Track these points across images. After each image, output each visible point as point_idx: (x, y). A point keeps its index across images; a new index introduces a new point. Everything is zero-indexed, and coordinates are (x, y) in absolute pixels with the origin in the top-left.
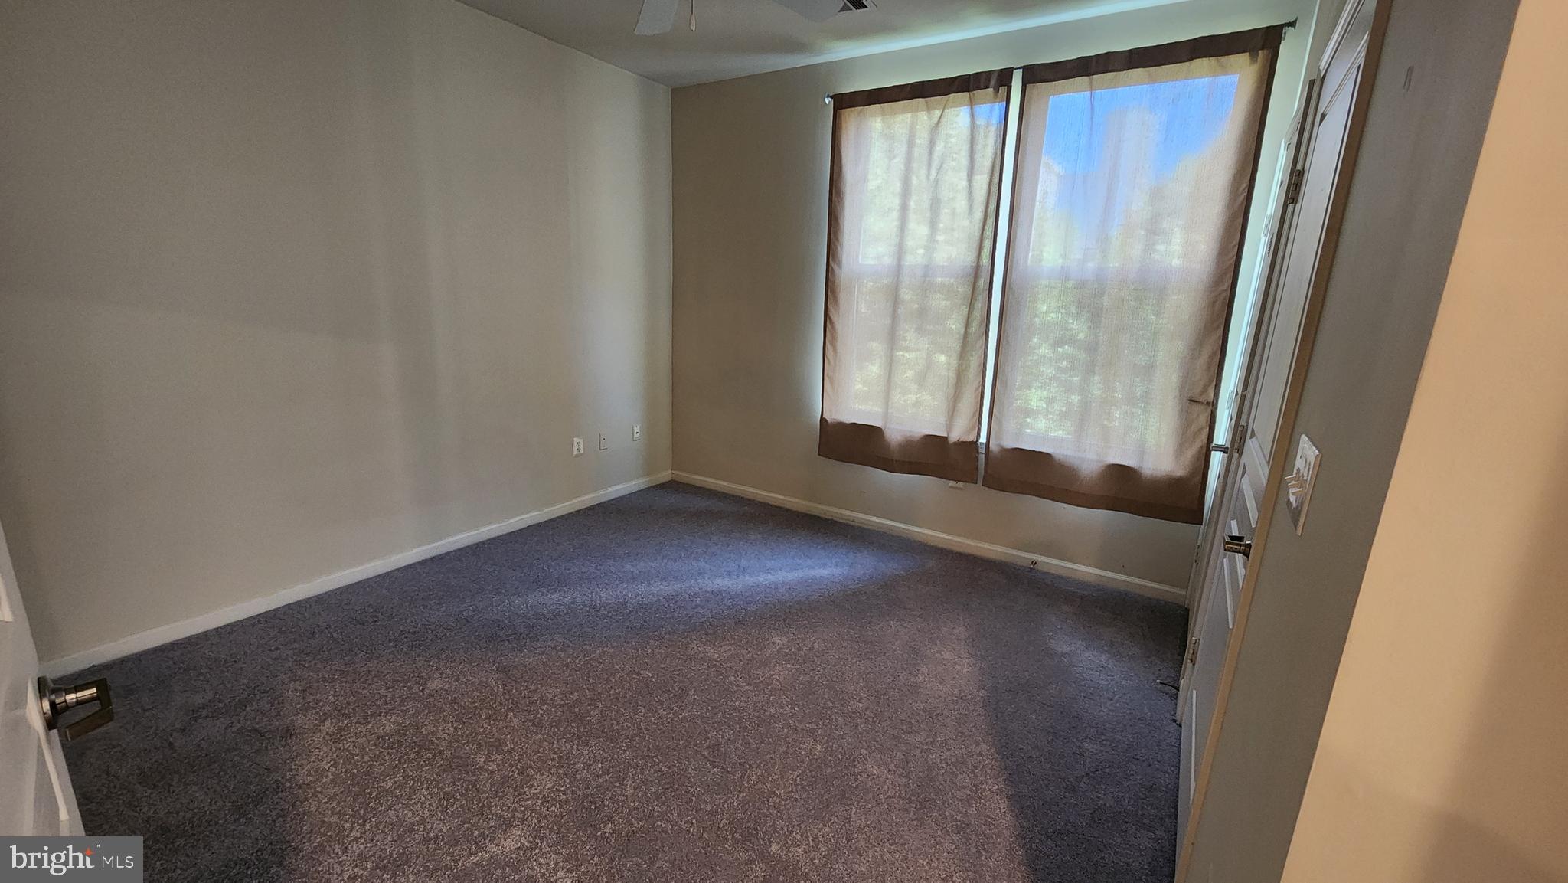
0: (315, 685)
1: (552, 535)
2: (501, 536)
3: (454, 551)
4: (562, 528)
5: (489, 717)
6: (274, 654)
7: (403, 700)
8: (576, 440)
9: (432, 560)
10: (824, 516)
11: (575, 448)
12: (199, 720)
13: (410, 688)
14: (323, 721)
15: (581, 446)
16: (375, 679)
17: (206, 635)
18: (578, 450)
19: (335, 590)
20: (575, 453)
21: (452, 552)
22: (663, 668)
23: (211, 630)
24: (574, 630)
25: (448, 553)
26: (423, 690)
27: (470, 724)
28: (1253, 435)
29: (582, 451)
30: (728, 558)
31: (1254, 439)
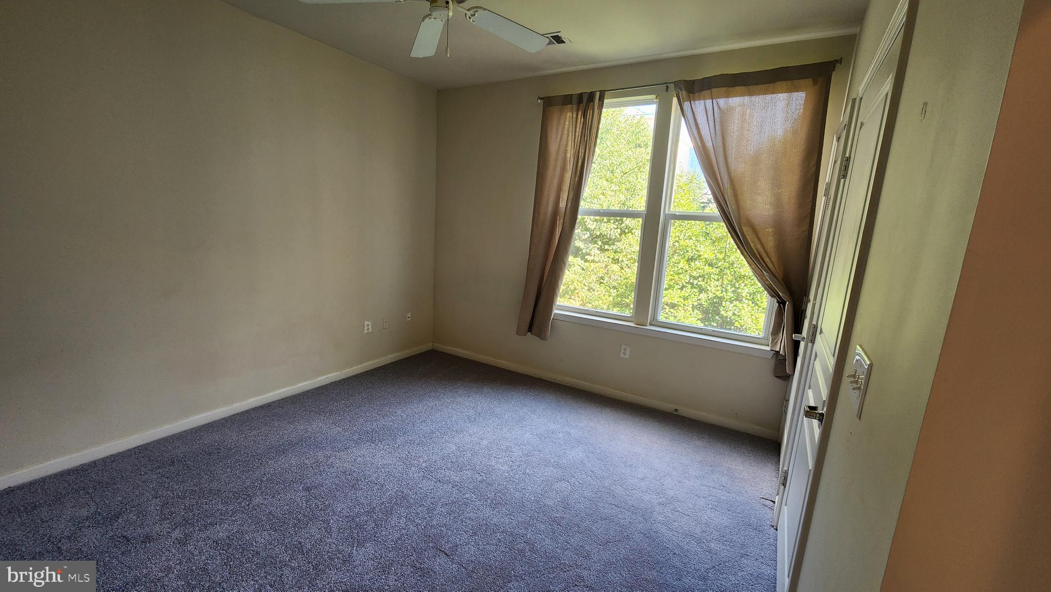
0: (171, 501)
1: (348, 389)
2: (312, 390)
3: (278, 400)
4: (355, 384)
5: (295, 526)
6: (144, 478)
7: (234, 513)
8: (366, 323)
9: (262, 407)
10: (535, 376)
11: (366, 328)
12: (83, 529)
13: (240, 503)
14: (174, 530)
15: (370, 327)
16: (215, 496)
17: (94, 464)
18: (368, 329)
19: (192, 429)
20: (366, 331)
21: (276, 401)
22: (420, 488)
23: (99, 460)
24: (359, 459)
25: (274, 402)
26: (248, 505)
27: (281, 531)
28: (821, 332)
29: (370, 330)
30: (469, 406)
31: (822, 335)
